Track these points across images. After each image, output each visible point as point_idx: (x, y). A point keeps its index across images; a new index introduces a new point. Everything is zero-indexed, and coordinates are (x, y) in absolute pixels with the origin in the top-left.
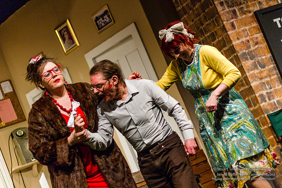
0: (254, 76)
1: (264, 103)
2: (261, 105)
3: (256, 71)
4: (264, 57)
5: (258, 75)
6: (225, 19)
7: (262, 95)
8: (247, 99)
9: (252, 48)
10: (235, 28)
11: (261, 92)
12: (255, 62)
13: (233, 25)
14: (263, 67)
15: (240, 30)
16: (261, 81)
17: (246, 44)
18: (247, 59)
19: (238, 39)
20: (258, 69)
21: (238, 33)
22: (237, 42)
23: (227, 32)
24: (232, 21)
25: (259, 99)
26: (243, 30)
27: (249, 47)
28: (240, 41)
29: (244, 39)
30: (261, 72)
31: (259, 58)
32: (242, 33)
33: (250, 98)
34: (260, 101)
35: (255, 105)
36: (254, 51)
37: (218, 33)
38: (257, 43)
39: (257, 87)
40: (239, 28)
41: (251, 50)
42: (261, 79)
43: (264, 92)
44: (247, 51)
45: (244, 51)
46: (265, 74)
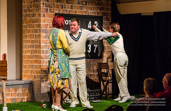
0: (43, 41)
1: (43, 54)
2: (41, 55)
3: (45, 39)
6: (42, 11)
7: (43, 51)
8: (36, 49)
10: (44, 17)
11: (43, 49)
12: (46, 35)
13: (44, 15)
15: (46, 19)
16: (45, 44)
17: (46, 26)
18: (44, 33)
19: (44, 22)
20: (47, 39)
21: (45, 20)
22: (43, 23)
23: (40, 17)
24: (44, 13)
25: (41, 51)
26: (47, 19)
27: (47, 28)
28: (44, 23)
29: (46, 23)
32: (46, 20)
33: (38, 49)
34: (41, 53)
35: (39, 53)
37: (36, 15)
39: (43, 46)
40: (46, 18)
43: (45, 50)
45: (44, 28)
46: (48, 42)
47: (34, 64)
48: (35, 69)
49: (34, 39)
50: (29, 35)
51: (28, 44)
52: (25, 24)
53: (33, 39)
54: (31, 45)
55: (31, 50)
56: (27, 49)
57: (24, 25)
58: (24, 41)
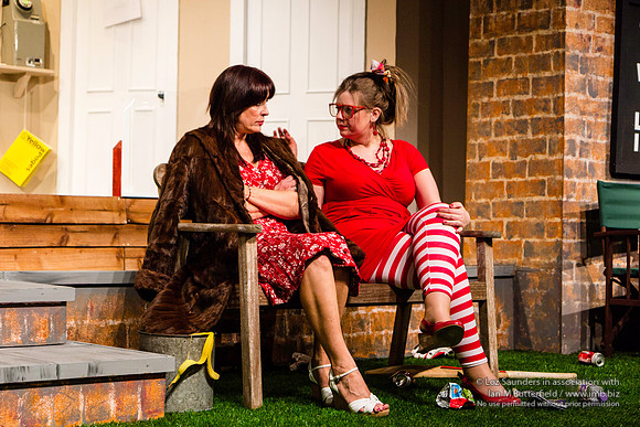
0: (574, 101)
1: (570, 157)
2: (566, 158)
3: (581, 97)
4: (601, 79)
5: (581, 105)
7: (572, 142)
8: (541, 136)
9: (590, 54)
10: (579, 5)
11: (573, 136)
12: (585, 80)
14: (594, 95)
15: (585, 13)
16: (580, 117)
17: (585, 42)
18: (576, 68)
19: (577, 26)
20: (584, 93)
21: (580, 17)
22: (574, 30)
23: (564, 4)
25: (566, 145)
26: (589, 16)
27: (586, 50)
28: (579, 31)
29: (585, 32)
30: (587, 102)
31: (594, 77)
32: (586, 20)
34: (566, 150)
35: (552, 153)
36: (591, 59)
38: (600, 49)
39: (572, 123)
40: (584, 9)
41: (587, 55)
42: (583, 113)
43: (578, 139)
44: (581, 55)
45: (577, 52)
46: (590, 108)
47: (525, 200)
48: (533, 220)
49: (530, 96)
50: (499, 82)
51: (494, 120)
52: (483, 41)
53: (524, 98)
54: (510, 123)
55: (514, 144)
56: (493, 138)
57: (476, 45)
58: (476, 106)
